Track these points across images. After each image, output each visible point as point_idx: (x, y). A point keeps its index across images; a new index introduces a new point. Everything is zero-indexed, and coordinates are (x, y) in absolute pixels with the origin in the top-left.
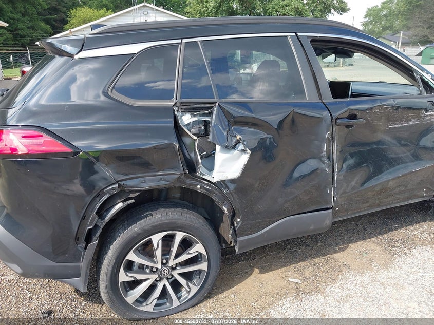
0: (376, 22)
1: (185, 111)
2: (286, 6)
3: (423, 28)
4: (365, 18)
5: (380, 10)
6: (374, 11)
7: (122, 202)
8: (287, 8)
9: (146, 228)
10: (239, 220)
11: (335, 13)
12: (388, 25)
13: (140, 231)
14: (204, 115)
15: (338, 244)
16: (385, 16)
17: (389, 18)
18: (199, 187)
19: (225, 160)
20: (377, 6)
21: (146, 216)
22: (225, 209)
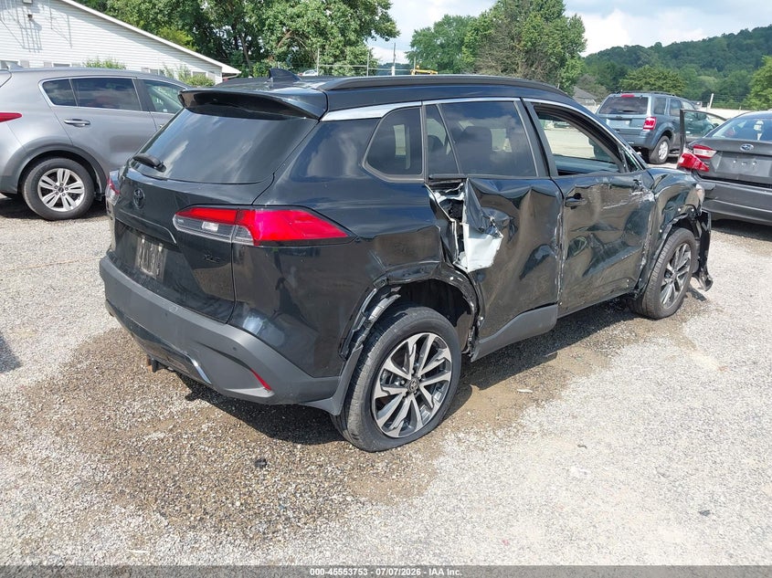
0: (428, 55)
1: (434, 188)
2: (298, 17)
3: (497, 69)
4: (413, 46)
5: (434, 36)
6: (424, 35)
7: (387, 297)
8: (300, 20)
9: (405, 328)
10: (482, 318)
11: (378, 37)
12: (446, 60)
13: (399, 333)
14: (451, 193)
15: (545, 353)
16: (442, 46)
17: (446, 50)
18: (452, 278)
19: (479, 246)
20: (429, 29)
21: (401, 316)
22: (472, 305)
